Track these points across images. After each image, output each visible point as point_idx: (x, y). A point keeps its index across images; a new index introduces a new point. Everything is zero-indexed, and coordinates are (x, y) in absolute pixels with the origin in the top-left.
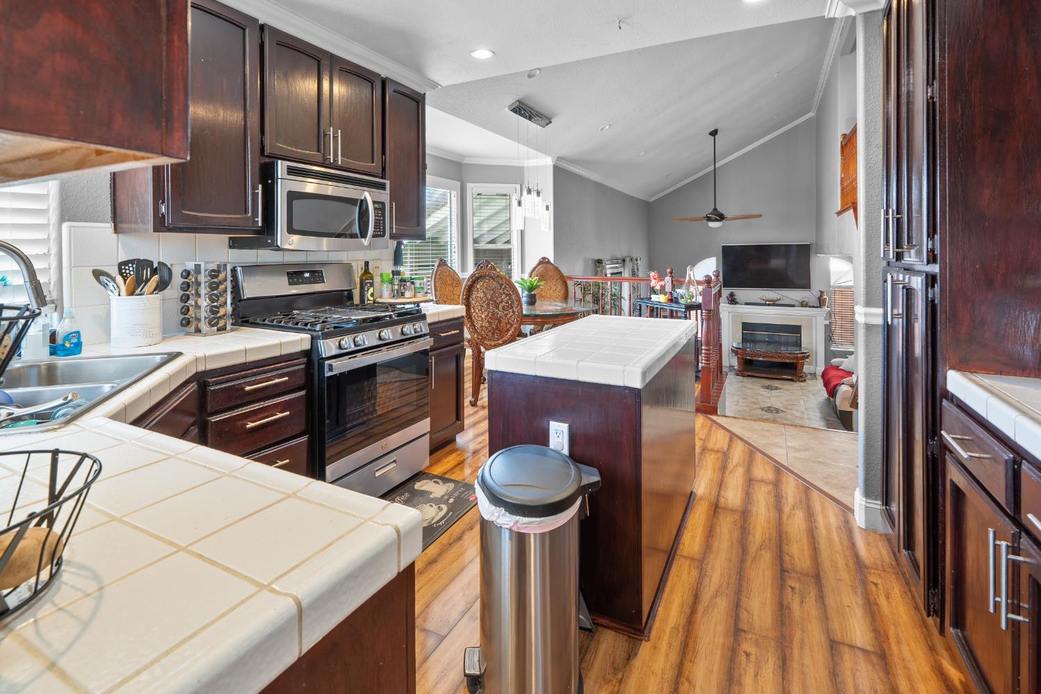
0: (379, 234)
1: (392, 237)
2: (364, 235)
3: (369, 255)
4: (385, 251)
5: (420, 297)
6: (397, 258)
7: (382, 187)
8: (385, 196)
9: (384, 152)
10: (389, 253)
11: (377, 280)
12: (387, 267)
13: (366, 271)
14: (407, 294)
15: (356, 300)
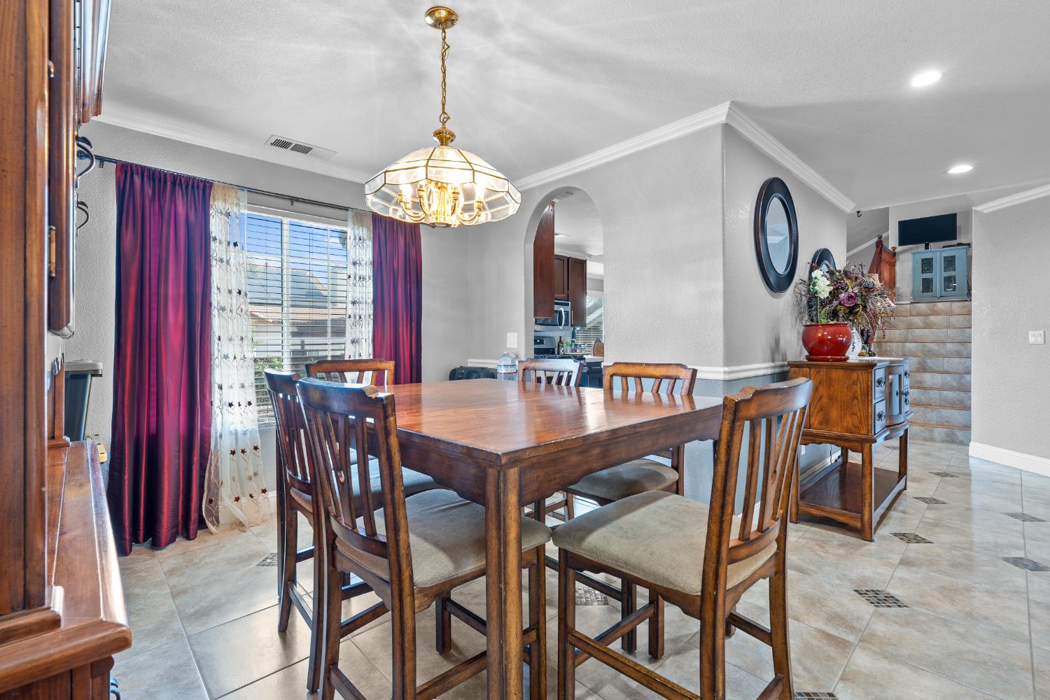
0: (566, 324)
1: (572, 326)
2: (560, 325)
3: (561, 334)
4: (568, 332)
5: (583, 352)
6: (573, 336)
7: (568, 305)
8: (568, 309)
9: (568, 289)
10: (570, 333)
11: (565, 345)
12: (568, 339)
13: (560, 341)
14: (578, 351)
15: (556, 353)
